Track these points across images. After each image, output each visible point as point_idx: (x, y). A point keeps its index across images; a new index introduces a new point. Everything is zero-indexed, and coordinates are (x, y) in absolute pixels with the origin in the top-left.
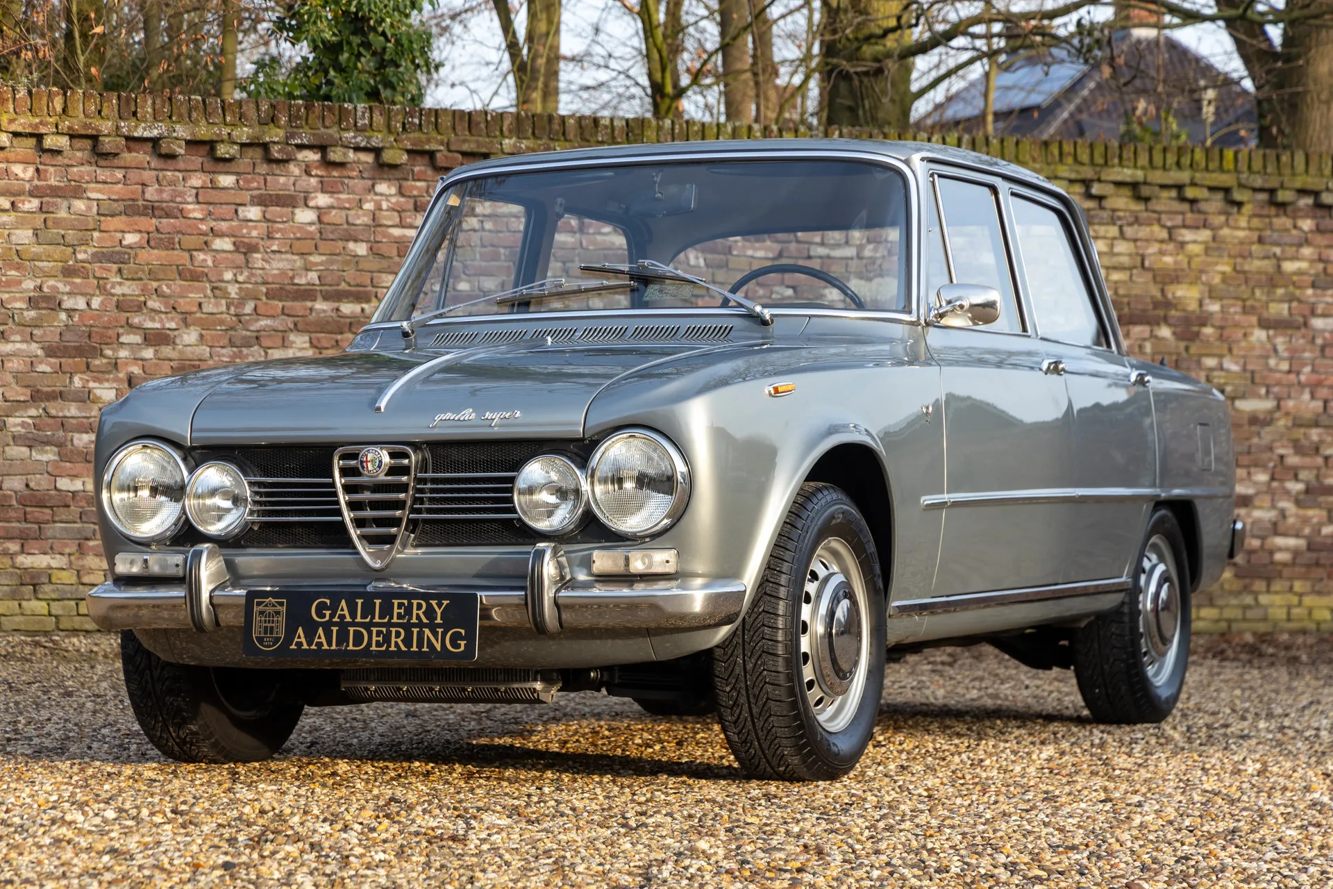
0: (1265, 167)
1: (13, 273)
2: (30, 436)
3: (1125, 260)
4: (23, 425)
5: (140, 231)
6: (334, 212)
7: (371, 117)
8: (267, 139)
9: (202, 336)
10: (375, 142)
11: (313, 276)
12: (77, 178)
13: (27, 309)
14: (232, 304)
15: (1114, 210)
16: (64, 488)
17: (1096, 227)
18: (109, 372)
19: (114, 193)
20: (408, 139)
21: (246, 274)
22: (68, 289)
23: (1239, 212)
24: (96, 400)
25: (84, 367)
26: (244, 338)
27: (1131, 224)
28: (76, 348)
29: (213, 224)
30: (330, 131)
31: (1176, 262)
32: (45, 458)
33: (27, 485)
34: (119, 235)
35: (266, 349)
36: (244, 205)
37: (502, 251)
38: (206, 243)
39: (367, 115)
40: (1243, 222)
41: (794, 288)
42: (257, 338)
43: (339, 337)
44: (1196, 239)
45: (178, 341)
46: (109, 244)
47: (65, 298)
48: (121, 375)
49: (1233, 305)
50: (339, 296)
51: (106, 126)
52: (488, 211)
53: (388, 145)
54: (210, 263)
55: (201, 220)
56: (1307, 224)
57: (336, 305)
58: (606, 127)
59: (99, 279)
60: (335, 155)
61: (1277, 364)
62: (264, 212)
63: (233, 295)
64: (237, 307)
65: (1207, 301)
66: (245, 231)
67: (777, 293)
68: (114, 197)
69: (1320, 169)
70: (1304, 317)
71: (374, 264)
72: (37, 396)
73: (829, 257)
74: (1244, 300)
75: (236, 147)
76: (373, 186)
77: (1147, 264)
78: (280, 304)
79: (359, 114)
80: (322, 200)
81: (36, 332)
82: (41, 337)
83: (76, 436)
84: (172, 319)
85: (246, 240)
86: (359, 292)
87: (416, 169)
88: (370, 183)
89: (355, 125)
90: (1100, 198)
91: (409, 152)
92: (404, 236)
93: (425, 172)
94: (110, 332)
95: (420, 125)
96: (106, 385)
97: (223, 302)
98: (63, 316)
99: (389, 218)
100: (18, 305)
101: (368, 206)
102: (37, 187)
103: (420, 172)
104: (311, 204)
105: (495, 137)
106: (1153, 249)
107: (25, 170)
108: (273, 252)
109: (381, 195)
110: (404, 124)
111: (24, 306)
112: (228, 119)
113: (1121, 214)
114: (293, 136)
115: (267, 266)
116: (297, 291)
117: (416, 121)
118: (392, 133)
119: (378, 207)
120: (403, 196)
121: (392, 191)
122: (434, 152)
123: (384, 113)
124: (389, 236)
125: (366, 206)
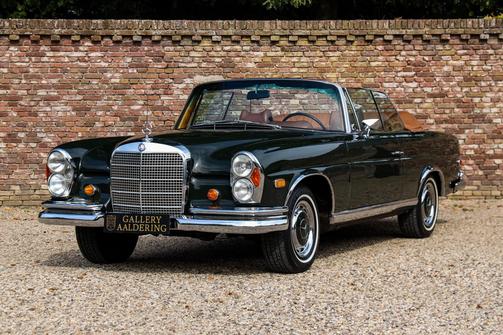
0: (360, 27)
3: (305, 64)
7: (4, 24)
15: (300, 46)
17: (293, 53)
20: (18, 31)
23: (352, 44)
27: (308, 51)
31: (326, 64)
37: (59, 69)
39: (2, 23)
40: (354, 48)
41: (173, 79)
44: (334, 55)
49: (351, 79)
52: (52, 55)
53: (11, 33)
56: (380, 48)
58: (95, 24)
61: (370, 101)
65: (340, 78)
67: (166, 81)
69: (383, 26)
70: (381, 83)
71: (10, 76)
73: (185, 67)
74: (355, 78)
76: (9, 48)
77: (314, 65)
86: (5, 86)
87: (25, 41)
88: (7, 47)
90: (294, 42)
91: (20, 36)
92: (22, 65)
93: (28, 42)
95: (23, 25)
99: (16, 59)
101: (8, 55)
103: (26, 42)
105: (52, 29)
106: (317, 59)
109: (12, 51)
110: (17, 26)
113: (303, 47)
117: (21, 24)
118: (12, 29)
119: (11, 55)
120: (21, 51)
121: (16, 49)
122: (29, 35)
123: (9, 21)
124: (15, 66)
125: (7, 55)
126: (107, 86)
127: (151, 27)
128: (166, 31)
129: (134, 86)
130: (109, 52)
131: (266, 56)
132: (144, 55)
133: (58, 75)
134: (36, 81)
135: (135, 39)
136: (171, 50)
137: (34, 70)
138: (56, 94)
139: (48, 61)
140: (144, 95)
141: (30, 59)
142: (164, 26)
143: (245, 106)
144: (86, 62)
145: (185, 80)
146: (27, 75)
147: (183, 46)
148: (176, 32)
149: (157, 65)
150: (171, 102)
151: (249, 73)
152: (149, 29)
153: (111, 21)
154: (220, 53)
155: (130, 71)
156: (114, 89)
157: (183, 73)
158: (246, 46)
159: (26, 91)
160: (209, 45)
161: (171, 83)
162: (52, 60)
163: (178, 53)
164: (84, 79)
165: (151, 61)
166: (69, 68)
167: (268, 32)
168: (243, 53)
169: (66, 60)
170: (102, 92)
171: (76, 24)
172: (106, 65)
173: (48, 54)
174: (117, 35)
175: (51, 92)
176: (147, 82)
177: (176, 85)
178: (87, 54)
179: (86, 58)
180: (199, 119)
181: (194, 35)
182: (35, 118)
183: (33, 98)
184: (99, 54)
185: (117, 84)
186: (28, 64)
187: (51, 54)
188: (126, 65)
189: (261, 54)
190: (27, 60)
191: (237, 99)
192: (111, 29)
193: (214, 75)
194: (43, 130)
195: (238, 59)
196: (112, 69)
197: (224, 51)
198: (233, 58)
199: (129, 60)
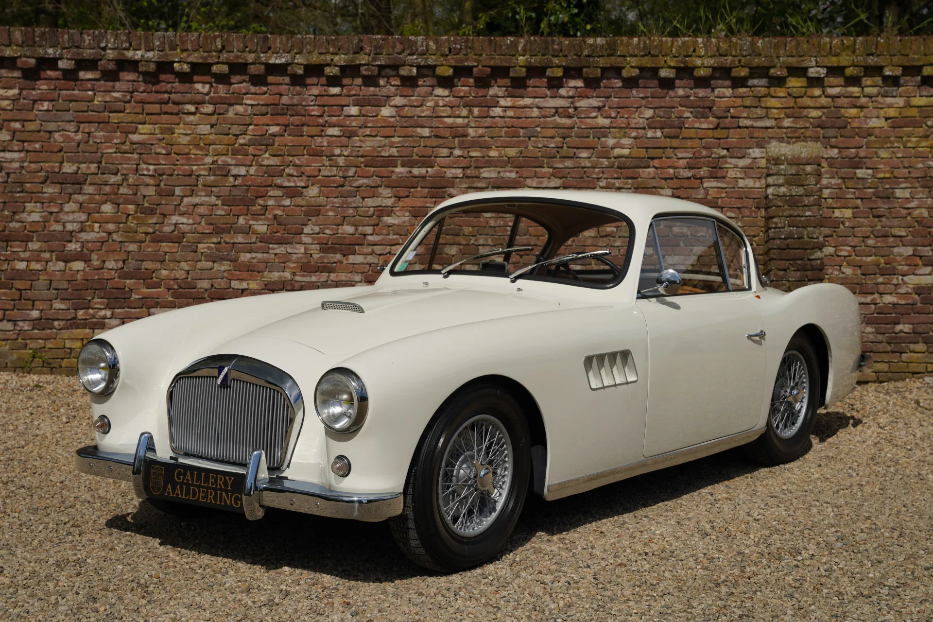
1: (198, 152)
2: (213, 254)
4: (208, 248)
5: (278, 125)
6: (407, 108)
7: (427, 46)
8: (358, 62)
9: (320, 190)
10: (431, 61)
11: (394, 151)
12: (237, 91)
13: (209, 175)
14: (341, 170)
16: (236, 287)
18: (264, 214)
19: (262, 100)
20: (452, 59)
21: (349, 150)
22: (234, 162)
24: (255, 232)
25: (245, 212)
26: (349, 191)
28: (241, 200)
29: (327, 118)
30: (401, 56)
32: (223, 268)
33: (212, 286)
34: (267, 128)
35: (363, 198)
36: (348, 106)
37: (521, 130)
38: (323, 131)
39: (424, 44)
41: (728, 149)
42: (357, 191)
43: (412, 190)
45: (305, 194)
46: (259, 133)
47: (232, 168)
48: (270, 216)
50: (411, 164)
51: (251, 58)
52: (509, 104)
53: (439, 63)
54: (325, 144)
55: (321, 116)
57: (410, 169)
58: (591, 45)
59: (254, 156)
60: (404, 72)
62: (360, 110)
63: (341, 164)
64: (343, 172)
66: (348, 122)
67: (715, 153)
68: (261, 103)
71: (434, 142)
72: (218, 231)
73: (752, 127)
75: (337, 68)
76: (433, 90)
78: (372, 169)
79: (419, 43)
80: (398, 101)
81: (214, 189)
82: (217, 193)
83: (242, 254)
84: (302, 180)
85: (350, 129)
86: (425, 160)
87: (463, 79)
88: (431, 88)
89: (417, 50)
91: (455, 68)
92: (455, 123)
93: (468, 81)
94: (262, 189)
95: (461, 49)
96: (261, 222)
97: (335, 168)
98: (231, 179)
99: (444, 111)
100: (203, 173)
102: (211, 98)
103: (465, 80)
104: (392, 104)
105: (514, 55)
107: (203, 87)
108: (366, 135)
109: (439, 96)
110: (450, 49)
111: (206, 173)
112: (331, 50)
114: (374, 59)
115: (363, 145)
116: (383, 161)
117: (458, 46)
118: (442, 55)
119: (437, 105)
120: (454, 97)
121: (447, 93)
122: (472, 67)
123: (436, 42)
124: (444, 123)
125: (429, 104)
126: (605, 162)
127: (694, 51)
128: (722, 59)
129: (656, 163)
130: (612, 98)
131: (908, 105)
132: (677, 105)
133: (518, 142)
134: (480, 151)
135: (663, 73)
136: (728, 94)
137: (476, 132)
138: (513, 175)
139: (502, 114)
140: (672, 179)
141: (470, 111)
142: (718, 50)
143: (859, 200)
144: (570, 117)
145: (751, 150)
146: (463, 141)
147: (750, 87)
148: (740, 61)
149: (701, 123)
150: (722, 193)
151: (873, 138)
152: (690, 56)
153: (622, 41)
154: (819, 100)
155: (650, 134)
156: (618, 168)
157: (747, 138)
158: (871, 86)
159: (461, 170)
160: (799, 84)
161: (724, 157)
162: (510, 113)
163: (739, 101)
164: (565, 148)
165: (688, 114)
166: (539, 129)
167: (919, 59)
168: (863, 100)
169: (536, 112)
170: (597, 174)
171: (556, 47)
172: (606, 122)
173: (502, 102)
174: (632, 67)
175: (505, 171)
176: (680, 155)
177: (733, 161)
178: (572, 103)
179: (571, 110)
180: (776, 223)
181: (774, 67)
182: (475, 220)
183: (473, 183)
184: (595, 102)
185: (624, 159)
186: (466, 120)
187: (508, 102)
188: (642, 122)
189: (901, 102)
190: (465, 112)
191: (847, 188)
192: (620, 56)
193: (806, 142)
194: (490, 242)
195: (854, 111)
196: (617, 130)
197: (826, 97)
198: (843, 110)
199: (649, 113)
